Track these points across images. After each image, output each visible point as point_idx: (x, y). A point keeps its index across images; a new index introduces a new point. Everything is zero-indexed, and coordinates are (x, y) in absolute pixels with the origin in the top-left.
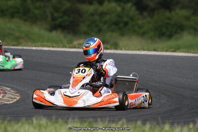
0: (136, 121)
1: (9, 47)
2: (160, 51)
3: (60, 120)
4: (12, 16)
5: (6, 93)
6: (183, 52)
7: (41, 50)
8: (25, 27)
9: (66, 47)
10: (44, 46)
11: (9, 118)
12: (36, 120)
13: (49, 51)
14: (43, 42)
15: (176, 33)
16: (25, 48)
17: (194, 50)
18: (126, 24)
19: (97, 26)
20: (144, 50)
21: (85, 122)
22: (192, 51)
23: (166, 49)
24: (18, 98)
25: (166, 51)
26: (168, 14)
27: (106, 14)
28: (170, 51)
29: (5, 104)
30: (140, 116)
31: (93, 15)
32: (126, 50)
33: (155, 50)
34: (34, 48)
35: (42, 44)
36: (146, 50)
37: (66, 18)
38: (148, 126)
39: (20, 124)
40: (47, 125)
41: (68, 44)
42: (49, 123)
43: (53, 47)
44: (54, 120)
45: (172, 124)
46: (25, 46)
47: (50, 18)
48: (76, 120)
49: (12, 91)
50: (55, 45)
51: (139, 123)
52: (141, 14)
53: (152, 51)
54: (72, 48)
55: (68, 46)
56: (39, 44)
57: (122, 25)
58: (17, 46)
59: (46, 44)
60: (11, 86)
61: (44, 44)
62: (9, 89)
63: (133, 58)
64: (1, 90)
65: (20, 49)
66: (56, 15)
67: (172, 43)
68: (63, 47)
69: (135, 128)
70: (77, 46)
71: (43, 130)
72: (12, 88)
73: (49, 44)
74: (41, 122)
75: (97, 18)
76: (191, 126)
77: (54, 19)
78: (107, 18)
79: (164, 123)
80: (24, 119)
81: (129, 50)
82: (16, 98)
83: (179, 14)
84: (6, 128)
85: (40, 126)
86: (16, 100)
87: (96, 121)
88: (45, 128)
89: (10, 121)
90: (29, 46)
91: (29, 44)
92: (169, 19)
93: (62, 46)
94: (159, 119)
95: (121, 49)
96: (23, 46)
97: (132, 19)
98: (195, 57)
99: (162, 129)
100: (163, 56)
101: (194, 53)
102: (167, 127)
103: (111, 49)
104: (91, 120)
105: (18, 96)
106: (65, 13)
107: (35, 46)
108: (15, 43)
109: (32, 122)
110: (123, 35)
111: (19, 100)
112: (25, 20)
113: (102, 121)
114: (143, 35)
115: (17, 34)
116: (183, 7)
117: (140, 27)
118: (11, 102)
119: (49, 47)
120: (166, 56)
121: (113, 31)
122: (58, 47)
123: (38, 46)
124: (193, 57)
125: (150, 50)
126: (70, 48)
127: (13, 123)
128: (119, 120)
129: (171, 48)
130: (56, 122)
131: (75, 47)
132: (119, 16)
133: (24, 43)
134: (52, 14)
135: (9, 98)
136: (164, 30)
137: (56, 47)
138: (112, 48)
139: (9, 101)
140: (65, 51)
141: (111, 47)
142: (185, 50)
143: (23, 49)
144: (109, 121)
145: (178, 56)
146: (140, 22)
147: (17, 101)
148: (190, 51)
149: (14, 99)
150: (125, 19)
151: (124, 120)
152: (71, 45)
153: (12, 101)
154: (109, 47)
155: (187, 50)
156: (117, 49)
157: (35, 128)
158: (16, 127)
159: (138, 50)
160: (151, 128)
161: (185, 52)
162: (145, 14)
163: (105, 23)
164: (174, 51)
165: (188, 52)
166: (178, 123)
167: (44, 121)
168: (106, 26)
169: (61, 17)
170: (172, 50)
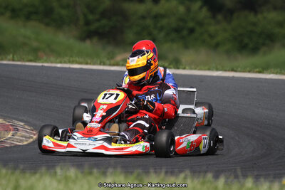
0: (206, 172)
1: (23, 63)
2: (240, 71)
4: (28, 17)
5: (18, 130)
6: (273, 73)
7: (70, 68)
8: (47, 34)
9: (104, 64)
10: (72, 62)
11: (21, 167)
12: (61, 169)
13: (81, 69)
14: (71, 56)
15: (264, 44)
16: (46, 65)
18: (192, 31)
20: (217, 70)
21: (132, 173)
23: (248, 69)
24: (35, 137)
25: (249, 72)
26: (252, 17)
27: (163, 16)
28: (254, 72)
29: (16, 146)
30: (210, 164)
31: (143, 17)
32: (191, 69)
33: (233, 70)
34: (59, 65)
35: (71, 59)
36: (220, 70)
37: (104, 22)
38: (222, 181)
39: (38, 176)
40: (77, 177)
41: (108, 59)
42: (80, 175)
43: (87, 64)
44: (86, 170)
45: (257, 178)
46: (46, 61)
47: (81, 22)
48: (119, 170)
49: (27, 127)
50: (89, 61)
51: (210, 176)
52: (214, 17)
53: (229, 71)
54: (114, 65)
55: (108, 62)
56: (66, 59)
57: (185, 32)
58: (35, 62)
59: (77, 59)
60: (25, 120)
61: (74, 59)
62: (22, 124)
63: (202, 81)
64: (11, 125)
65: (39, 66)
66: (91, 17)
68: (100, 64)
69: (203, 183)
70: (121, 63)
71: (71, 185)
72: (27, 123)
73: (81, 60)
74: (68, 174)
75: (149, 22)
77: (87, 23)
78: (164, 22)
79: (245, 176)
80: (43, 169)
81: (195, 69)
82: (32, 138)
83: (269, 17)
84: (17, 181)
85: (67, 179)
86: (32, 140)
87: (147, 173)
88: (74, 182)
89: (23, 171)
90: (52, 62)
91: (52, 59)
92: (254, 24)
93: (99, 62)
94: (239, 173)
95: (184, 69)
96: (43, 62)
97: (200, 24)
99: (243, 185)
100: (244, 79)
102: (249, 183)
104: (140, 171)
105: (34, 135)
106: (104, 14)
107: (61, 63)
108: (32, 58)
109: (56, 173)
110: (186, 47)
112: (47, 25)
113: (156, 172)
114: (216, 47)
115: (35, 44)
116: (275, 8)
117: (211, 36)
118: (25, 143)
119: (80, 63)
120: (249, 78)
121: (173, 41)
122: (94, 64)
123: (65, 62)
125: (226, 71)
126: (110, 65)
127: (28, 175)
128: (181, 172)
129: (256, 67)
130: (91, 173)
131: (117, 65)
132: (181, 20)
133: (45, 58)
134: (85, 16)
135: (22, 136)
136: (246, 40)
137: (90, 64)
138: (171, 66)
139: (21, 141)
140: (103, 71)
141: (170, 64)
142: (276, 71)
143: (43, 66)
144: (166, 173)
145: (266, 79)
146: (212, 29)
147: (33, 142)
148: (283, 71)
149: (29, 138)
150: (191, 24)
151: (188, 172)
152: (112, 62)
153: (26, 141)
155: (279, 70)
156: (178, 68)
157: (59, 182)
158: (32, 180)
159: (209, 69)
160: (226, 183)
161: (276, 73)
162: (220, 17)
163: (162, 29)
164: (260, 72)
165: (281, 73)
166: (266, 177)
167: (72, 172)
168: (162, 34)
169: (98, 20)
170: (257, 70)
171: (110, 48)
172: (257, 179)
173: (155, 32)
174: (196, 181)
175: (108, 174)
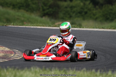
0: (92, 69)
1: (18, 26)
2: (106, 29)
3: (47, 69)
4: (19, 8)
5: (16, 53)
7: (36, 28)
8: (27, 15)
9: (50, 26)
10: (38, 26)
12: (34, 68)
13: (41, 28)
14: (37, 23)
16: (27, 27)
18: (86, 13)
19: (69, 14)
20: (96, 28)
21: (62, 70)
23: (109, 28)
26: (110, 7)
27: (74, 7)
29: (15, 60)
31: (66, 7)
32: (86, 28)
33: (103, 28)
34: (32, 27)
35: (37, 25)
36: (98, 28)
37: (51, 9)
39: (24, 71)
41: (52, 24)
42: (41, 71)
43: (43, 26)
46: (27, 26)
48: (57, 69)
49: (19, 52)
50: (44, 25)
51: (94, 71)
52: (95, 7)
53: (101, 28)
54: (54, 27)
55: (52, 25)
56: (35, 24)
57: (83, 13)
61: (38, 24)
62: (17, 51)
63: (90, 33)
64: (13, 51)
65: (24, 27)
66: (45, 8)
67: (113, 24)
68: (49, 27)
69: (91, 73)
70: (57, 26)
72: (19, 50)
74: (36, 70)
75: (69, 9)
77: (44, 10)
78: (75, 9)
79: (108, 71)
80: (26, 68)
81: (88, 28)
84: (16, 73)
86: (21, 57)
87: (68, 70)
89: (18, 69)
90: (29, 26)
91: (29, 24)
92: (112, 10)
93: (48, 26)
95: (83, 28)
97: (90, 10)
99: (107, 74)
100: (108, 32)
102: (110, 73)
103: (77, 28)
104: (65, 69)
105: (22, 55)
106: (50, 6)
107: (33, 26)
108: (21, 24)
109: (31, 70)
110: (84, 19)
112: (27, 11)
113: (72, 69)
114: (96, 19)
115: (22, 19)
117: (94, 15)
118: (19, 58)
119: (41, 26)
120: (110, 31)
121: (78, 17)
123: (35, 26)
125: (100, 28)
127: (20, 70)
128: (82, 69)
129: (112, 27)
131: (56, 26)
132: (82, 8)
133: (26, 24)
134: (43, 7)
135: (17, 56)
136: (108, 16)
137: (45, 26)
138: (78, 27)
139: (17, 58)
140: (50, 29)
141: (77, 26)
144: (76, 70)
146: (94, 12)
149: (20, 56)
150: (86, 10)
151: (85, 69)
152: (54, 25)
153: (19, 57)
154: (76, 26)
156: (80, 28)
157: (32, 73)
158: (22, 73)
159: (93, 28)
160: (100, 73)
162: (97, 7)
163: (74, 12)
164: (114, 29)
167: (38, 69)
168: (74, 14)
169: (48, 9)
170: (113, 28)
171: (53, 20)
172: (113, 72)
173: (71, 14)
174: (88, 73)
175: (52, 70)
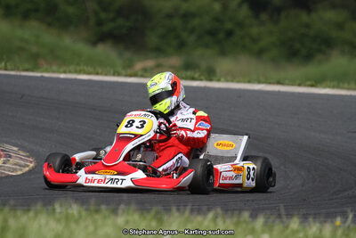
0: (241, 210)
1: (18, 73)
2: (288, 85)
3: (103, 207)
4: (26, 16)
5: (10, 157)
6: (329, 87)
7: (76, 80)
8: (49, 37)
9: (119, 75)
10: (79, 72)
11: (12, 202)
12: (61, 206)
13: (89, 81)
14: (78, 64)
15: (319, 51)
16: (46, 75)
17: (349, 83)
18: (229, 34)
19: (177, 37)
20: (259, 82)
21: (148, 211)
22: (346, 85)
23: (298, 82)
24: (31, 165)
25: (299, 85)
27: (195, 15)
28: (305, 86)
29: (8, 176)
30: (248, 201)
31: (170, 16)
32: (227, 81)
33: (279, 83)
34: (62, 76)
35: (78, 68)
36: (263, 83)
37: (120, 21)
38: (260, 221)
39: (31, 214)
40: (80, 217)
41: (124, 68)
42: (84, 213)
43: (97, 74)
45: (304, 218)
46: (46, 71)
47: (92, 22)
48: (133, 206)
49: (21, 153)
50: (100, 71)
51: (246, 215)
52: (257, 16)
53: (274, 83)
54: (131, 76)
55: (123, 72)
56: (72, 68)
57: (221, 35)
58: (32, 71)
59: (85, 68)
60: (20, 143)
61: (82, 68)
62: (15, 149)
63: (240, 97)
64: (2, 150)
65: (37, 77)
67: (311, 69)
68: (114, 75)
69: (237, 224)
70: (140, 73)
71: (73, 225)
72: (22, 148)
73: (90, 69)
74: (70, 211)
75: (177, 22)
76: (338, 221)
78: (196, 22)
79: (290, 216)
80: (39, 206)
82: (28, 166)
83: (325, 18)
84: (5, 221)
86: (27, 169)
87: (169, 211)
88: (77, 222)
89: (14, 208)
90: (54, 72)
91: (54, 68)
92: (307, 26)
93: (112, 72)
94: (283, 211)
95: (219, 80)
96: (42, 72)
97: (240, 25)
98: (351, 96)
99: (286, 227)
100: (293, 94)
101: (349, 89)
102: (295, 224)
103: (201, 80)
104: (159, 208)
105: (31, 162)
106: (120, 13)
107: (65, 72)
108: (29, 67)
109: (54, 210)
110: (223, 53)
111: (33, 168)
112: (49, 25)
113: (178, 210)
114: (259, 53)
115: (35, 49)
116: (334, 6)
117: (255, 40)
118: (19, 173)
119: (89, 73)
120: (299, 93)
121: (207, 46)
122: (106, 75)
123: (70, 72)
124: (346, 96)
125: (270, 83)
126: (127, 76)
127: (19, 213)
128: (209, 210)
129: (308, 79)
130: (97, 211)
131: (135, 75)
132: (217, 20)
133: (46, 66)
134: (96, 14)
135: (15, 164)
136: (297, 46)
137: (101, 74)
138: (202, 78)
139: (15, 170)
140: (117, 83)
141: (201, 75)
142: (332, 84)
143: (42, 77)
144: (192, 211)
145: (320, 95)
146: (254, 31)
147: (30, 171)
148: (341, 85)
149: (24, 167)
150: (229, 25)
151: (219, 210)
152: (129, 72)
153: (21, 170)
154: (196, 75)
155: (335, 83)
156: (211, 80)
157: (58, 221)
159: (249, 82)
160: (266, 223)
161: (333, 87)
162: (264, 16)
163: (192, 31)
164: (312, 86)
165: (338, 87)
166: (316, 216)
167: (75, 209)
168: (193, 38)
169: (113, 20)
170: (310, 83)
173: (184, 35)
174: (228, 221)
175: (120, 211)
